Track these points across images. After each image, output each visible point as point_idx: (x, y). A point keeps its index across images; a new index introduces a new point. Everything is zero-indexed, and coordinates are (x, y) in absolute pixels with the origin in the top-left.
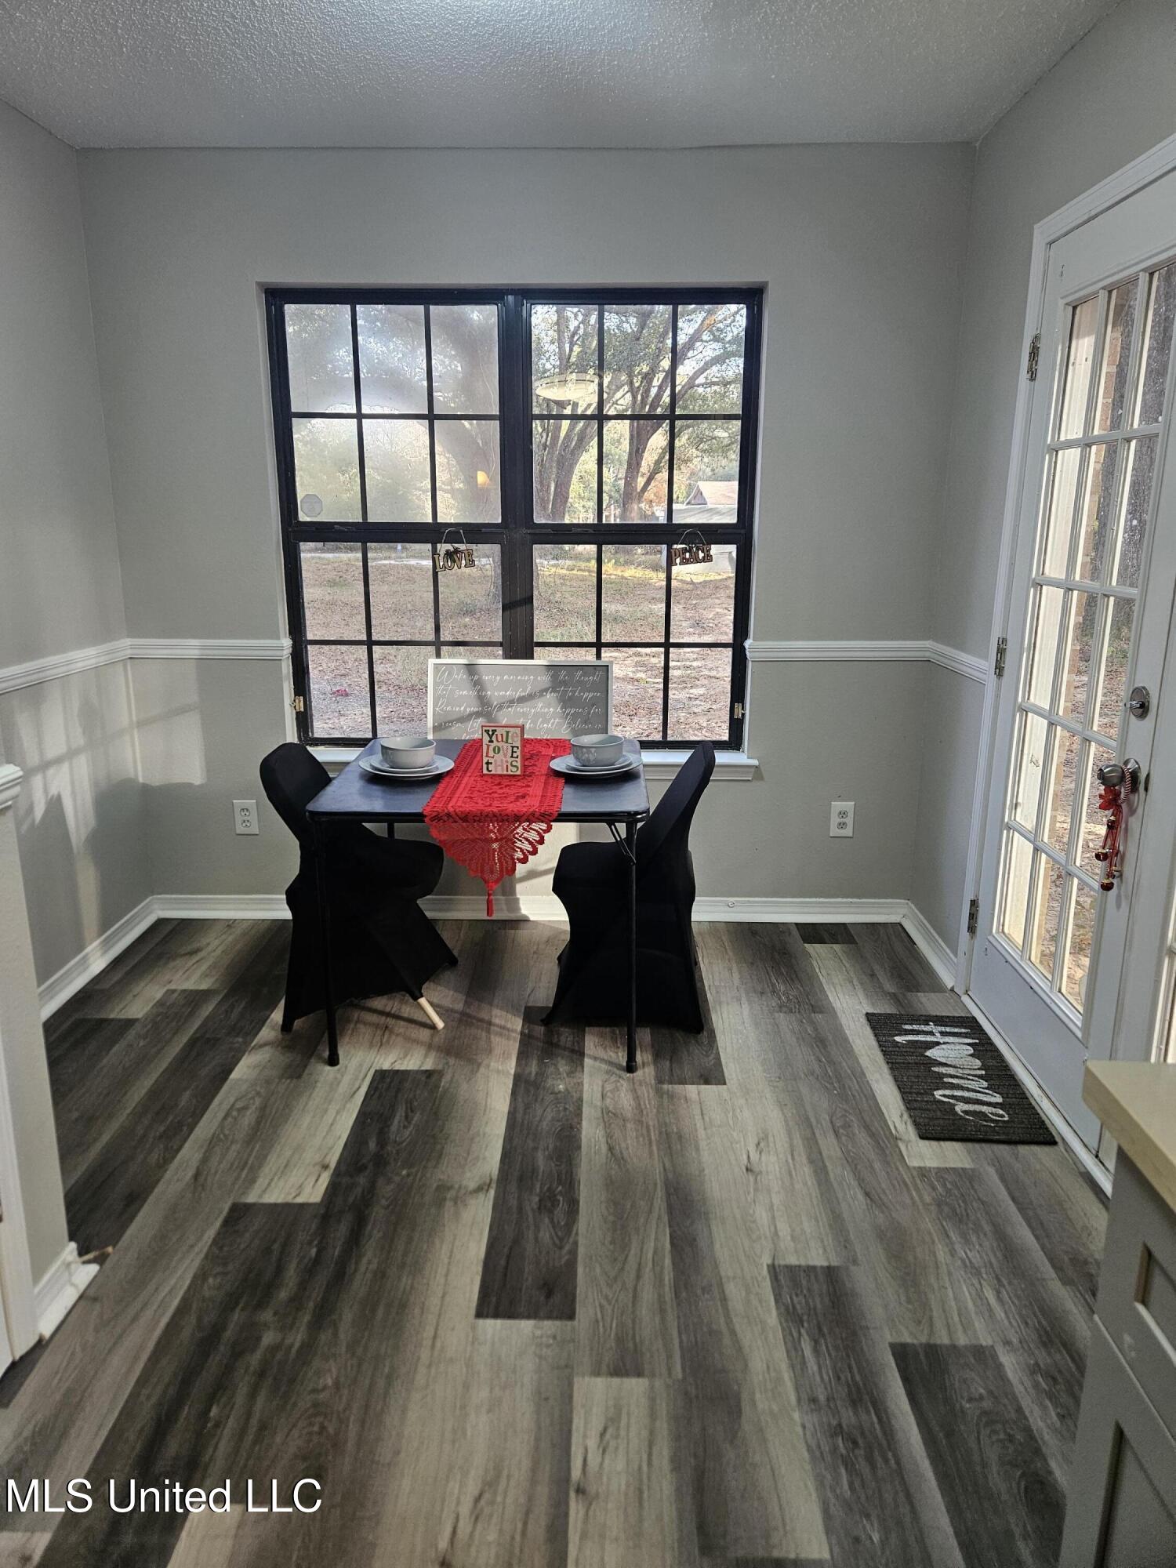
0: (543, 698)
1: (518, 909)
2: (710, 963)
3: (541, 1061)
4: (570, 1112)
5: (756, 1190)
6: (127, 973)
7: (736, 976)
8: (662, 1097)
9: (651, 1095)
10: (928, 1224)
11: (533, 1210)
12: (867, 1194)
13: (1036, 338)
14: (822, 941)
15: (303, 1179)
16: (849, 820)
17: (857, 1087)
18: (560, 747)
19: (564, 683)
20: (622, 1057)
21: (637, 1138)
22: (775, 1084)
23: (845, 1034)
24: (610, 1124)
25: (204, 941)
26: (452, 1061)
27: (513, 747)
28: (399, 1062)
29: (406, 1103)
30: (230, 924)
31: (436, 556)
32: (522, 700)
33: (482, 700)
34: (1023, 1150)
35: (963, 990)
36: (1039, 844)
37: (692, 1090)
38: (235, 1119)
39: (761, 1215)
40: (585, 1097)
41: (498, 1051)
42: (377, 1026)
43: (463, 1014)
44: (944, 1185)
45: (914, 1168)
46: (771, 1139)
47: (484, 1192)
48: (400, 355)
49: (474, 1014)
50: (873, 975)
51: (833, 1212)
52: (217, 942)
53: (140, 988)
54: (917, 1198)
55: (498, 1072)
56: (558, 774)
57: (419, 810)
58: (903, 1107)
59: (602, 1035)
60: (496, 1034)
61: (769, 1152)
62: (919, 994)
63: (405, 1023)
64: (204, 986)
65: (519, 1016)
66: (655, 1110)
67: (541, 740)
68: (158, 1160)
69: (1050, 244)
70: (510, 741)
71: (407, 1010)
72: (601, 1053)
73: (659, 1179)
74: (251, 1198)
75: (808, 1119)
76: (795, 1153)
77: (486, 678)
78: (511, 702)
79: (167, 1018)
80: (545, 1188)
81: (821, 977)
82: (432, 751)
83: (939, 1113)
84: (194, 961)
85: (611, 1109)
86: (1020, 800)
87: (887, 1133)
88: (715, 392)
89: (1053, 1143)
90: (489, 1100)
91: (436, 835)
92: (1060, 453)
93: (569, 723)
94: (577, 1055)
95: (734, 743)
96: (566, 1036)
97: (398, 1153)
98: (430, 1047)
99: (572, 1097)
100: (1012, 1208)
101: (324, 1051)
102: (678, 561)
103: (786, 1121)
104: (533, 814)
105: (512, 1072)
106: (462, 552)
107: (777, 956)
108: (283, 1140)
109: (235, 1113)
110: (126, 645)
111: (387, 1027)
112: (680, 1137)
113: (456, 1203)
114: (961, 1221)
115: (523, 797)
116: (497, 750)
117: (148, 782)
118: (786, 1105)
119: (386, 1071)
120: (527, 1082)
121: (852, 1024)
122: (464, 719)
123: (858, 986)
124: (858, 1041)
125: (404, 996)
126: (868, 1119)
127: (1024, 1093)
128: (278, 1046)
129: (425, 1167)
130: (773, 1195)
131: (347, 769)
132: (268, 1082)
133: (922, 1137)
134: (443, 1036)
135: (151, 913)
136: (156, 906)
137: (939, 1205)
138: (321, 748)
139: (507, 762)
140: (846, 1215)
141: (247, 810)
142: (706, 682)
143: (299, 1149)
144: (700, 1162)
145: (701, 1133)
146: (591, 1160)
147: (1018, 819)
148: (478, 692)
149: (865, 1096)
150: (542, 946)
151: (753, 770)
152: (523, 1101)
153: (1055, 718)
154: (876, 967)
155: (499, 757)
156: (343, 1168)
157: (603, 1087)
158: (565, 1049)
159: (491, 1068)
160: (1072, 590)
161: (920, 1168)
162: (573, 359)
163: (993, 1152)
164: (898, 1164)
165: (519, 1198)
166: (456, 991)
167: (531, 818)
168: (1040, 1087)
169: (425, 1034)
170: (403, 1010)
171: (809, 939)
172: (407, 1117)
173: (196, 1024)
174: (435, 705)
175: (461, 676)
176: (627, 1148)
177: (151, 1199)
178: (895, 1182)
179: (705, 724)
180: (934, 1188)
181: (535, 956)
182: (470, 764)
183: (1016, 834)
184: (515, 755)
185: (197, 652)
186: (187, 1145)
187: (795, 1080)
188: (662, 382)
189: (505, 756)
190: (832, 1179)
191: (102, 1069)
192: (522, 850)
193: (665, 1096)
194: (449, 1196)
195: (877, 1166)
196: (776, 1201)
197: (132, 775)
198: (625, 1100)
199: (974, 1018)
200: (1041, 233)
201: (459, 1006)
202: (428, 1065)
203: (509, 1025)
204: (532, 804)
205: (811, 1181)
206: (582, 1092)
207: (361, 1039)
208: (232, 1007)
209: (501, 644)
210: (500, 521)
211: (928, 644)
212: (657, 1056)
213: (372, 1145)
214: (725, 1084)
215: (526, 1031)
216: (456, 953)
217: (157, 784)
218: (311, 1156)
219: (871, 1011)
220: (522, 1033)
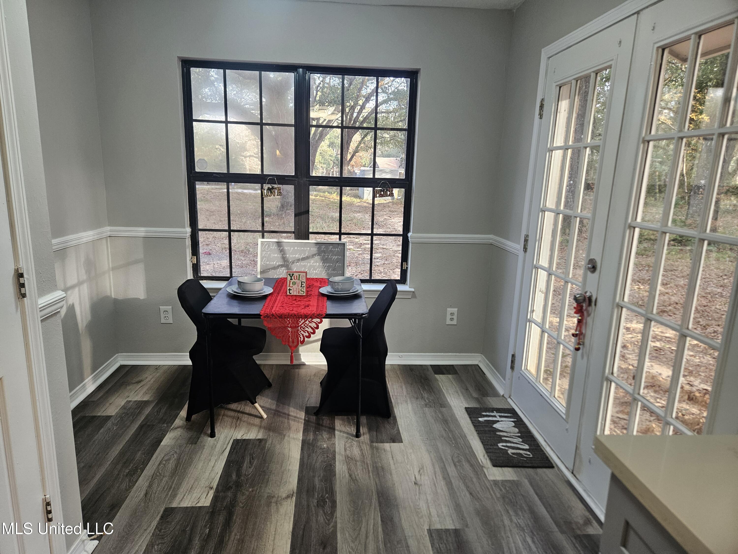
0: (314, 259)
1: (301, 359)
2: (392, 384)
3: (315, 434)
4: (330, 458)
5: (420, 493)
6: (107, 392)
7: (404, 390)
8: (373, 449)
9: (368, 449)
10: (499, 507)
11: (314, 506)
12: (471, 494)
13: (543, 100)
14: (443, 373)
15: (200, 494)
16: (455, 317)
17: (463, 443)
18: (323, 282)
19: (324, 252)
20: (353, 430)
21: (362, 469)
22: (426, 442)
23: (456, 418)
24: (349, 463)
25: (144, 376)
26: (271, 434)
27: (302, 282)
28: (245, 435)
29: (250, 455)
30: (157, 368)
31: (263, 190)
32: (303, 259)
33: (284, 259)
34: (540, 471)
35: (508, 396)
36: (544, 329)
37: (387, 446)
38: (164, 465)
39: (422, 505)
40: (337, 450)
41: (293, 428)
42: (233, 418)
43: (276, 411)
44: (505, 489)
45: (491, 480)
46: (425, 468)
47: (290, 498)
48: (235, 92)
49: (281, 411)
50: (467, 389)
51: (456, 503)
52: (151, 377)
53: (112, 400)
54: (493, 494)
55: (294, 439)
56: (323, 295)
57: (259, 313)
58: (484, 452)
59: (343, 420)
60: (292, 420)
61: (424, 475)
62: (488, 398)
63: (248, 416)
64: (145, 399)
65: (303, 411)
66: (370, 456)
67: (313, 278)
68: (126, 487)
69: (549, 58)
70: (300, 279)
71: (248, 409)
72: (343, 429)
73: (374, 489)
74: (174, 505)
75: (442, 459)
76: (437, 475)
77: (286, 248)
78: (298, 260)
79: (128, 414)
80: (320, 496)
81: (443, 390)
82: (263, 284)
83: (501, 455)
84: (140, 386)
85: (349, 456)
86: (534, 309)
87: (478, 464)
88: (383, 116)
89: (552, 467)
90: (290, 453)
91: (265, 324)
92: (554, 152)
93: (326, 271)
94: (332, 429)
95: (403, 280)
96: (326, 421)
97: (247, 480)
98: (260, 427)
99: (330, 450)
100: (536, 498)
101: (208, 430)
102: (378, 195)
103: (432, 460)
104: (314, 314)
105: (301, 438)
106: (276, 188)
107: (423, 381)
108: (189, 476)
109: (164, 462)
110: (107, 230)
111: (238, 418)
112: (383, 468)
113: (277, 504)
114: (514, 505)
115: (308, 306)
116: (294, 283)
117: (116, 297)
118: (431, 452)
119: (239, 440)
120: (309, 444)
121: (459, 414)
122: (275, 268)
123: (461, 395)
124: (462, 421)
125: (246, 402)
126: (469, 458)
127: (538, 444)
128: (185, 428)
129: (261, 487)
130: (428, 496)
131: (220, 292)
132: (180, 446)
133: (494, 466)
134: (266, 422)
135: (117, 362)
136: (119, 359)
137: (503, 498)
138: (205, 281)
139: (299, 289)
140: (462, 504)
141: (167, 311)
142: (381, 251)
143: (197, 479)
144: (392, 480)
145: (393, 467)
146: (341, 481)
147: (534, 317)
148: (282, 255)
149: (467, 446)
150: (312, 377)
151: (412, 293)
152: (307, 453)
153: (551, 271)
154: (469, 386)
155: (295, 287)
156: (220, 488)
157: (345, 445)
158: (326, 427)
159: (290, 437)
160: (559, 214)
161: (494, 480)
162: (318, 98)
163: (526, 472)
164: (484, 479)
165: (308, 501)
166: (272, 400)
167: (312, 316)
168: (545, 441)
169: (257, 421)
170: (246, 409)
171: (436, 373)
172: (250, 462)
173: (143, 418)
174: (261, 261)
175: (275, 247)
176: (358, 475)
177: (123, 506)
178: (483, 488)
179: (382, 271)
180: (501, 490)
181: (309, 382)
182: (280, 290)
183: (533, 324)
184: (303, 286)
185: (143, 234)
186: (141, 479)
187: (435, 440)
188: (359, 110)
189: (298, 286)
190: (454, 487)
191: (94, 441)
192: (308, 332)
193: (375, 449)
194: (273, 501)
195: (475, 480)
196: (429, 498)
197: (109, 295)
198: (356, 452)
199: (514, 409)
200: (545, 53)
201: (274, 407)
202: (260, 436)
203: (298, 416)
204: (313, 309)
205: (445, 488)
206: (335, 448)
207: (226, 424)
208: (160, 409)
209: (294, 232)
210: (294, 174)
211: (491, 236)
212: (370, 429)
213: (234, 477)
214: (402, 442)
215: (307, 419)
216: (271, 381)
217: (122, 298)
218: (203, 483)
219: (467, 406)
220: (305, 420)
